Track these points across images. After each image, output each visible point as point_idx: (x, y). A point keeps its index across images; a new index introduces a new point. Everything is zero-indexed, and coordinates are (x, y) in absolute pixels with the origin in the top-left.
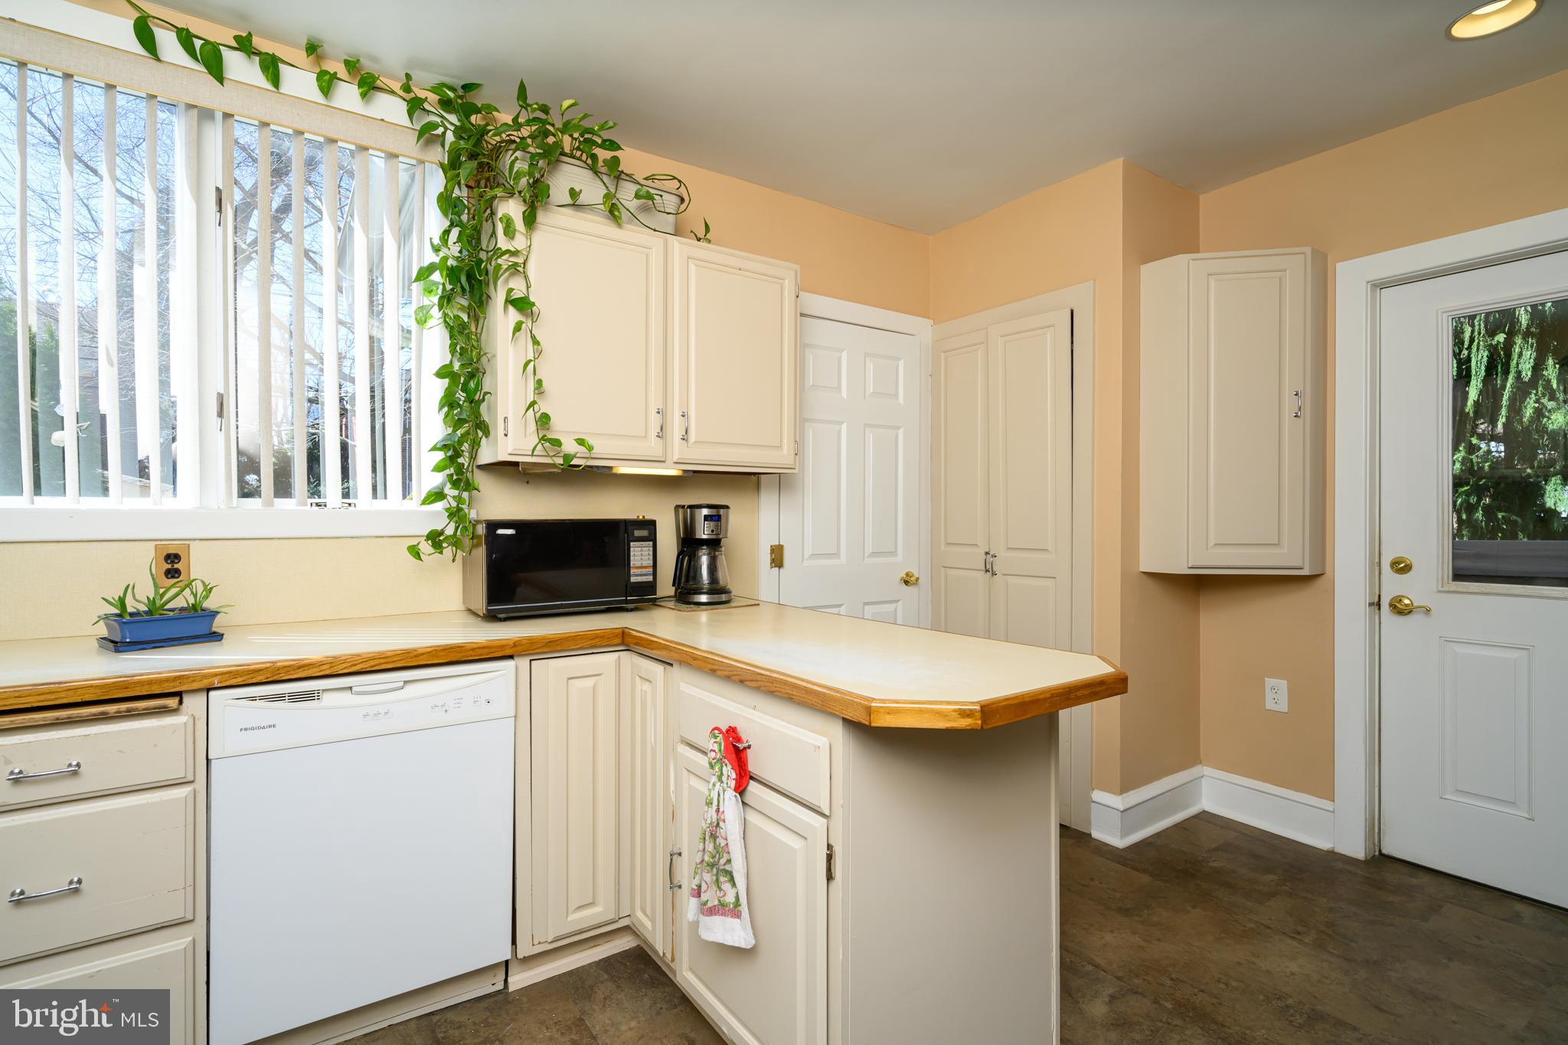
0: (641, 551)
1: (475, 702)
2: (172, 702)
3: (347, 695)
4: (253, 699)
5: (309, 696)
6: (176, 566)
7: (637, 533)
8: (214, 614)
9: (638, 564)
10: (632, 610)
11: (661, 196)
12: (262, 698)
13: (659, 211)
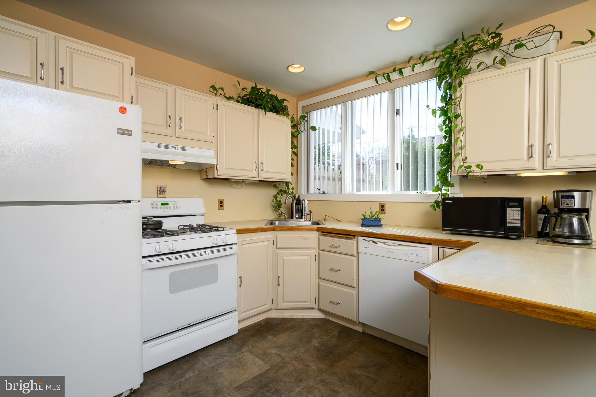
0: (514, 212)
1: (417, 256)
2: (352, 237)
3: (383, 244)
4: (365, 240)
5: (376, 242)
6: (382, 208)
7: (511, 204)
8: (380, 221)
9: (512, 218)
10: (515, 239)
11: (532, 41)
12: (367, 240)
13: (530, 49)
